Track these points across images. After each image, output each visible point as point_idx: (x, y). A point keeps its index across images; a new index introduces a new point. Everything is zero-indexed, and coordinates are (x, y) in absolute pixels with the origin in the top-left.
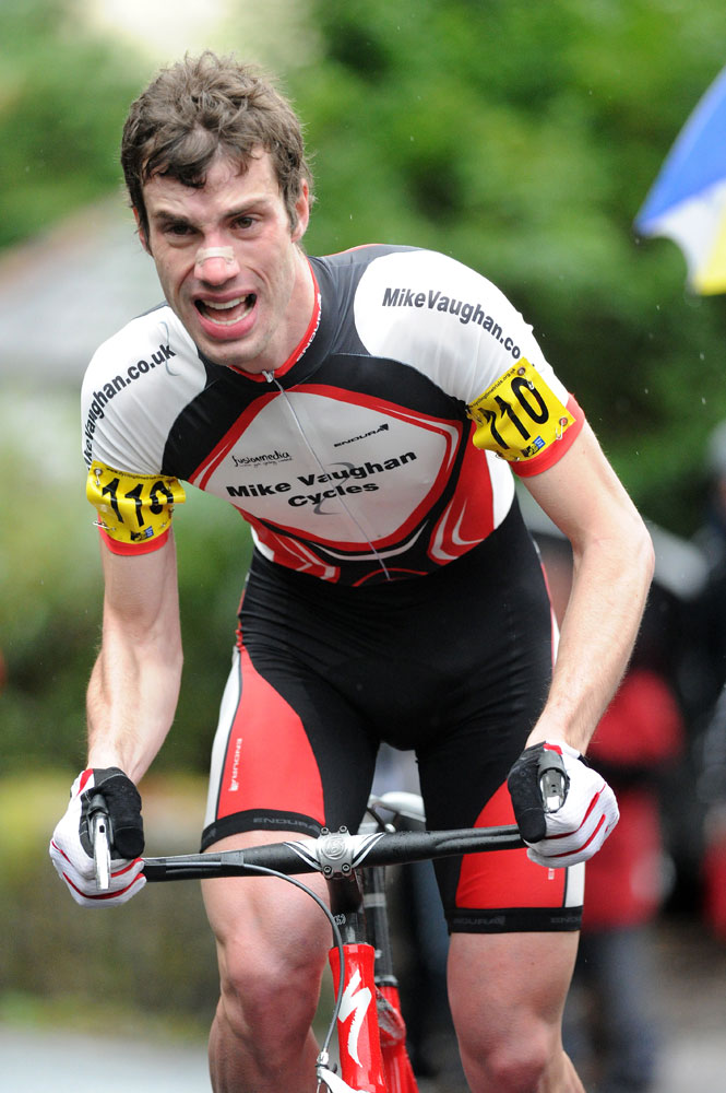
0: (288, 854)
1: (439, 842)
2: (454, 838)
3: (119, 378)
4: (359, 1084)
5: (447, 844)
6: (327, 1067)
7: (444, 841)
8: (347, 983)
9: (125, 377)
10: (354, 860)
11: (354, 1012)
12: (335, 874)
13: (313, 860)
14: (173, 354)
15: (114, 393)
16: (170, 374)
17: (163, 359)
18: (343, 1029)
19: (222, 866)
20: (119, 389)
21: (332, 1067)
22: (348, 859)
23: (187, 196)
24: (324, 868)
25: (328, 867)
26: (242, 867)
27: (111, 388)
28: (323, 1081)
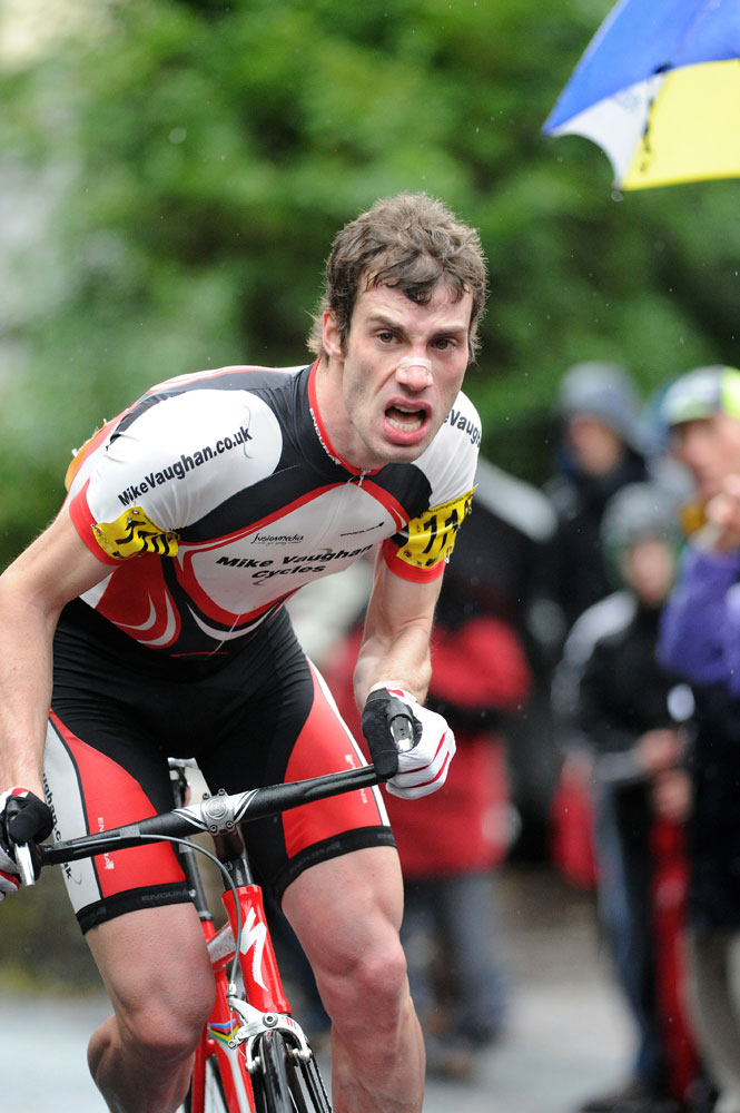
0: (178, 821)
1: (306, 790)
2: (320, 785)
3: (208, 449)
4: (266, 1006)
5: (314, 790)
6: (236, 997)
7: (311, 788)
8: (244, 920)
9: (214, 449)
10: (235, 817)
11: (255, 943)
12: (221, 831)
13: (200, 822)
14: (250, 438)
15: (202, 462)
16: (246, 456)
17: (242, 441)
18: (246, 960)
19: (122, 840)
20: (207, 459)
21: (240, 996)
22: (230, 817)
23: (409, 309)
24: (210, 828)
25: (214, 826)
26: (140, 838)
27: (201, 457)
28: (234, 1009)
